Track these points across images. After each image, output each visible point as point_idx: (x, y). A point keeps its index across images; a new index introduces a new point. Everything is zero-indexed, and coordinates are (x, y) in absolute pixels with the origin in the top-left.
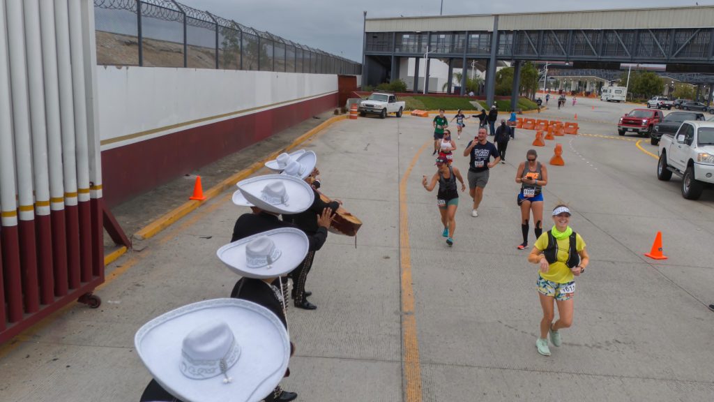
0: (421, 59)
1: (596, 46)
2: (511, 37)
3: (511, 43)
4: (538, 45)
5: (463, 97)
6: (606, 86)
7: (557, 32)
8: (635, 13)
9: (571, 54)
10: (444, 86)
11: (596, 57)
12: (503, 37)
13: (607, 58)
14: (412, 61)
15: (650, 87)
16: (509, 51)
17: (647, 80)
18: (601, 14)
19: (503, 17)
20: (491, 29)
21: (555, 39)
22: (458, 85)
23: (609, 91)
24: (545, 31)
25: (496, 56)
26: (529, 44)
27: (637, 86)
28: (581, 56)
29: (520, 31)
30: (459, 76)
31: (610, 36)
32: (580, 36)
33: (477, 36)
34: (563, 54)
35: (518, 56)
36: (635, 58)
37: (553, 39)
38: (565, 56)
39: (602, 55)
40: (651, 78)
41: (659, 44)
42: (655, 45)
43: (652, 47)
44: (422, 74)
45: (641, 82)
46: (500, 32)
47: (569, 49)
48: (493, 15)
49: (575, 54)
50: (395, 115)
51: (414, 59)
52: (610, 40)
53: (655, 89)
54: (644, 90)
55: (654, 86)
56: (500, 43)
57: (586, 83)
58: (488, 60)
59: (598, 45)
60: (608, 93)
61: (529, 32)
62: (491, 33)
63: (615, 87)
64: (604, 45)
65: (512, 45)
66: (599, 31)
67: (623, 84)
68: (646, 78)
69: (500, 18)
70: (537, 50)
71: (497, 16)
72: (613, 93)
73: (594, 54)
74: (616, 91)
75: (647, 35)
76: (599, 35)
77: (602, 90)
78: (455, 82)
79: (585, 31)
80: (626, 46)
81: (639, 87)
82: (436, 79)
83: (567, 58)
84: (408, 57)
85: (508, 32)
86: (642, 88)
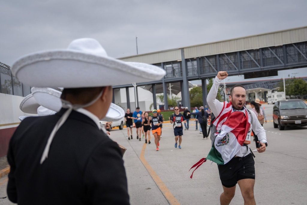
0: (130, 89)
1: (258, 61)
2: (195, 63)
3: (196, 67)
4: (216, 66)
5: (167, 111)
6: (269, 93)
7: (228, 54)
8: (280, 34)
9: (241, 68)
10: (151, 106)
11: (260, 68)
12: (189, 64)
13: (267, 68)
14: (123, 91)
15: (301, 89)
16: (196, 73)
17: (298, 85)
18: (257, 37)
19: (187, 49)
20: (179, 59)
21: (228, 59)
22: (161, 104)
23: (272, 96)
24: (220, 55)
25: (187, 78)
26: (210, 66)
27: (292, 90)
28: (249, 69)
29: (201, 57)
30: (161, 98)
31: (266, 52)
32: (245, 55)
33: (170, 65)
34: (235, 69)
35: (203, 76)
36: (287, 65)
37: (226, 61)
38: (237, 70)
39: (264, 66)
40: (300, 83)
41: (301, 52)
42: (299, 54)
43: (297, 56)
44: (132, 99)
45: (294, 87)
46: (187, 60)
47: (239, 65)
48: (179, 49)
49: (244, 68)
50: (118, 128)
51: (125, 89)
52: (267, 55)
53: (305, 90)
54: (297, 92)
55: (304, 88)
56: (188, 68)
57: (254, 94)
58: (182, 81)
59: (259, 60)
60: (272, 98)
61: (209, 57)
62: (180, 62)
63: (276, 93)
64: (263, 59)
65: (198, 68)
66: (258, 50)
67: (282, 90)
68: (296, 84)
69: (185, 50)
70: (216, 69)
71: (182, 49)
72: (276, 97)
73: (257, 66)
74: (278, 96)
75: (292, 48)
76: (259, 53)
77: (267, 96)
78: (159, 102)
79: (248, 51)
80: (279, 57)
81: (293, 90)
82: (144, 103)
83: (239, 72)
84: (119, 88)
85: (192, 60)
86: (296, 91)
